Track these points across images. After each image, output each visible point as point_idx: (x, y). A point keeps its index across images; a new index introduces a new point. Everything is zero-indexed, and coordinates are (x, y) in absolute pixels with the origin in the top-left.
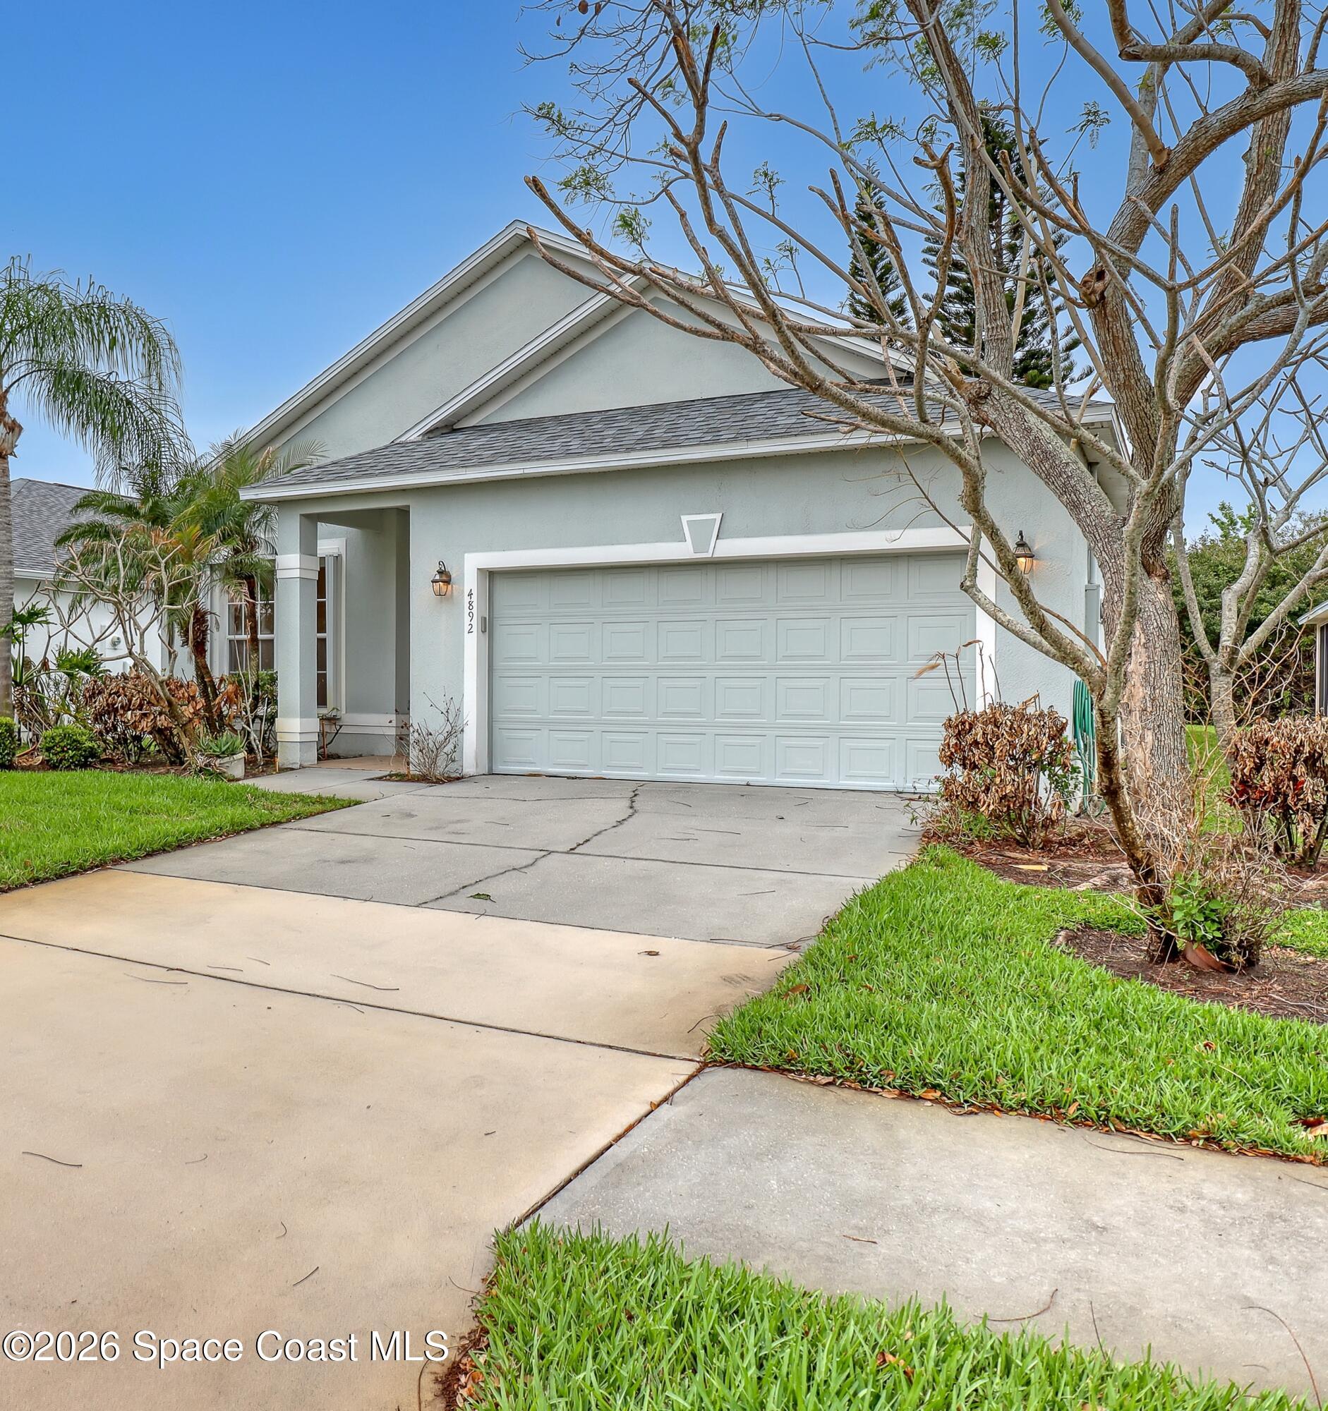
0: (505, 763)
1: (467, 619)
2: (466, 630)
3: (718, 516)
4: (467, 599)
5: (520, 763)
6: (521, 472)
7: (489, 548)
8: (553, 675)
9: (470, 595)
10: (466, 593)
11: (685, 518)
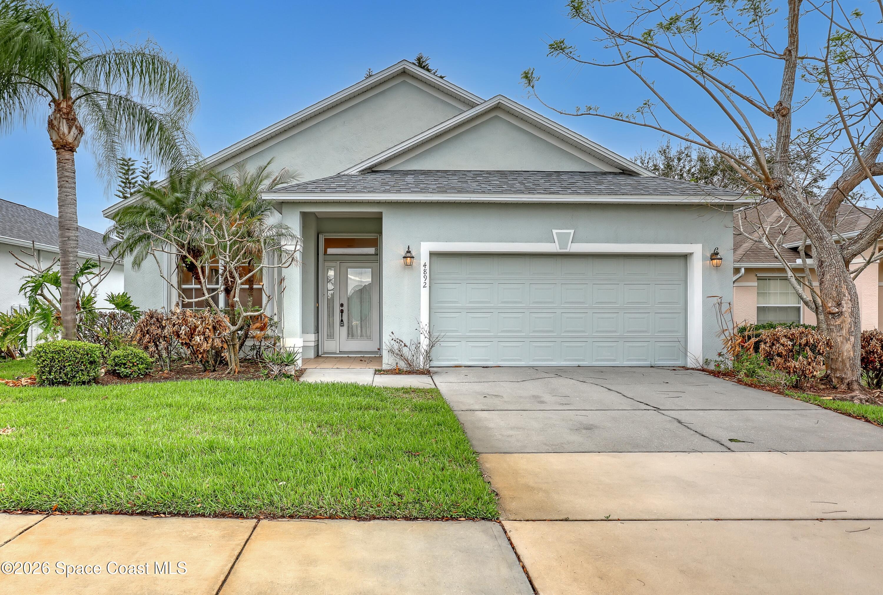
0: (438, 360)
1: (423, 280)
2: (422, 286)
3: (572, 231)
4: (422, 268)
5: (448, 360)
6: (469, 199)
7: (437, 240)
8: (468, 311)
9: (425, 266)
10: (422, 264)
11: (555, 231)
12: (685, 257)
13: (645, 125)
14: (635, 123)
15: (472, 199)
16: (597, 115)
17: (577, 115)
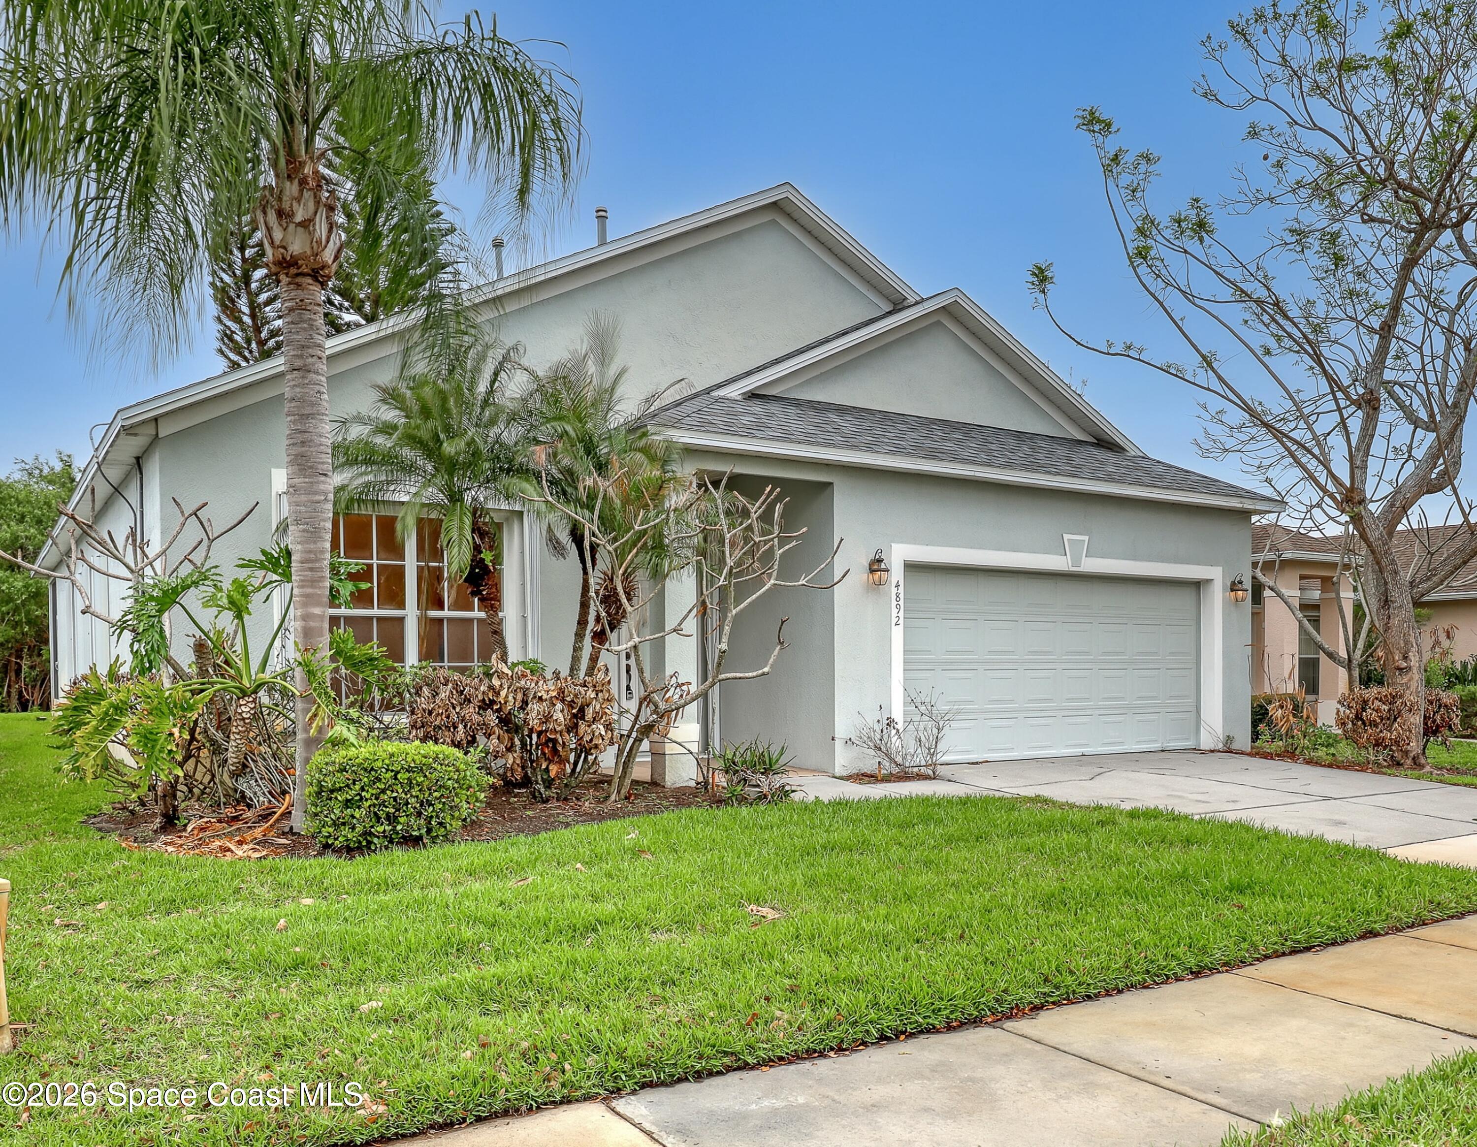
1: (894, 611)
2: (893, 623)
3: (1086, 538)
4: (894, 591)
6: (972, 474)
7: (915, 541)
8: (944, 667)
9: (897, 586)
10: (895, 582)
11: (1066, 537)
12: (1197, 585)
13: (1208, 389)
14: (1194, 384)
15: (977, 474)
16: (1139, 360)
17: (1108, 354)
